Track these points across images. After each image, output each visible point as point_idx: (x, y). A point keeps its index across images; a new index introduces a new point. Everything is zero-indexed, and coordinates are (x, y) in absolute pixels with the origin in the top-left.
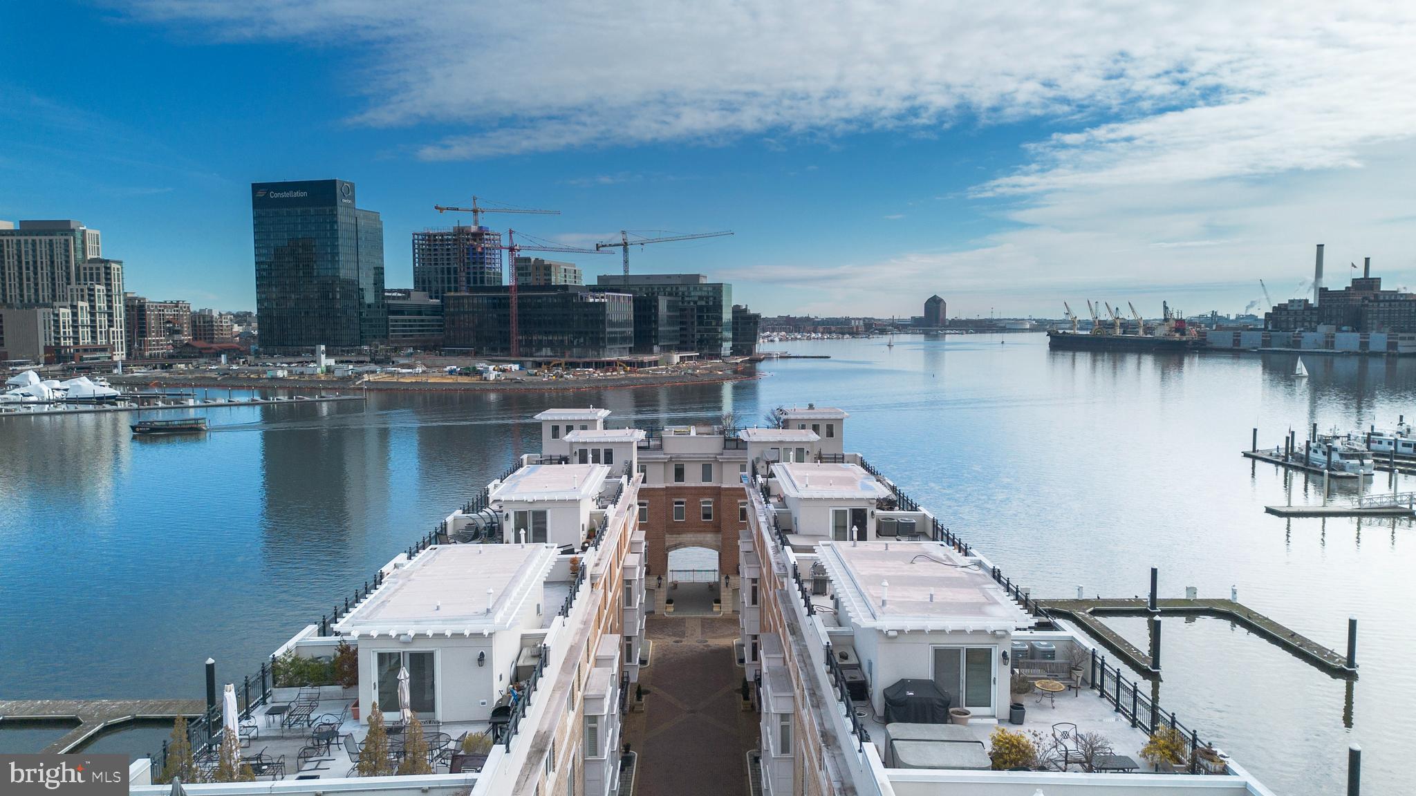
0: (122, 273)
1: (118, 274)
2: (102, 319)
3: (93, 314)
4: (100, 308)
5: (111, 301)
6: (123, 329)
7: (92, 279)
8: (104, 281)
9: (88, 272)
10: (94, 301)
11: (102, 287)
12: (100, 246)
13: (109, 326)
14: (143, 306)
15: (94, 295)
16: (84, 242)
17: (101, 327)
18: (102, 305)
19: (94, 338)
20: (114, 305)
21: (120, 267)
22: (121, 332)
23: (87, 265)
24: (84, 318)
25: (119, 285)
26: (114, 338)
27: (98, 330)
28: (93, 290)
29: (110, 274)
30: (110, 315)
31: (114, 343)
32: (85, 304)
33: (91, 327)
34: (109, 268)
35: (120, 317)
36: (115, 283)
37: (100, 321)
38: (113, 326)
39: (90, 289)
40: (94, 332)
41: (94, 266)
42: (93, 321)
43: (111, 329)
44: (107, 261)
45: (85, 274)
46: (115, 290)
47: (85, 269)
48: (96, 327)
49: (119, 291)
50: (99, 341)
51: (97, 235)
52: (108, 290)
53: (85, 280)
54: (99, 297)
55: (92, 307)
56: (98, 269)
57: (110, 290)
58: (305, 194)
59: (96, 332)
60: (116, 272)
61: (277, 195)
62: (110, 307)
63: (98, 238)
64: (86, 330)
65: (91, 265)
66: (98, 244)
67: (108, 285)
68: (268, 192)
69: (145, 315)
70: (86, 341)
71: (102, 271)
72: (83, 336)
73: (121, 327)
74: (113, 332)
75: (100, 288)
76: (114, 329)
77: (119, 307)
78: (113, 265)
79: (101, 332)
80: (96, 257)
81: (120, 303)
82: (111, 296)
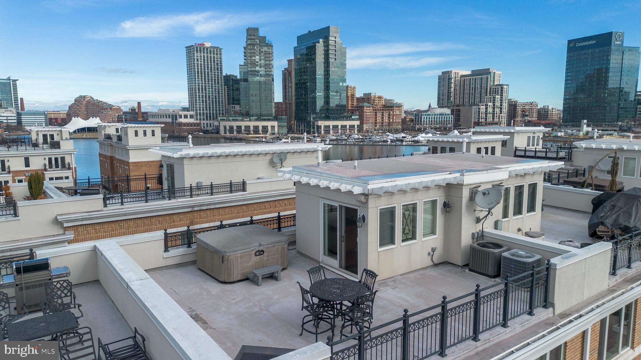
0: (508, 90)
1: (506, 90)
2: (497, 110)
3: (494, 108)
4: (497, 105)
5: (502, 103)
6: (506, 115)
7: (495, 93)
8: (500, 94)
9: (494, 90)
10: (495, 102)
11: (499, 97)
12: (501, 79)
13: (500, 114)
14: (516, 104)
15: (495, 100)
16: (494, 77)
17: (496, 114)
18: (498, 104)
19: (493, 118)
20: (503, 104)
21: (507, 87)
22: (505, 116)
23: (494, 87)
24: (490, 110)
25: (506, 95)
26: (501, 119)
27: (495, 115)
28: (495, 98)
29: (503, 90)
30: (501, 108)
31: (501, 121)
32: (491, 104)
33: (493, 114)
34: (503, 88)
35: (505, 109)
36: (504, 94)
37: (497, 112)
38: (501, 114)
39: (494, 98)
40: (493, 116)
41: (497, 87)
42: (494, 111)
43: (501, 115)
44: (502, 85)
45: (493, 91)
46: (504, 98)
47: (493, 89)
48: (494, 114)
49: (506, 98)
50: (495, 120)
51: (500, 74)
52: (501, 98)
53: (493, 94)
54: (497, 101)
55: (494, 105)
56: (498, 88)
57: (502, 98)
58: (594, 42)
59: (494, 116)
60: (505, 90)
61: (580, 44)
62: (501, 105)
63: (500, 75)
64: (490, 115)
65: (496, 87)
66: (500, 78)
67: (502, 95)
68: (575, 44)
69: (516, 108)
70: (490, 120)
71: (500, 89)
72: (489, 118)
73: (505, 114)
74: (501, 116)
75: (498, 97)
76: (502, 115)
77: (505, 105)
78: (505, 87)
79: (496, 116)
80: (499, 83)
81: (506, 103)
82: (502, 100)
